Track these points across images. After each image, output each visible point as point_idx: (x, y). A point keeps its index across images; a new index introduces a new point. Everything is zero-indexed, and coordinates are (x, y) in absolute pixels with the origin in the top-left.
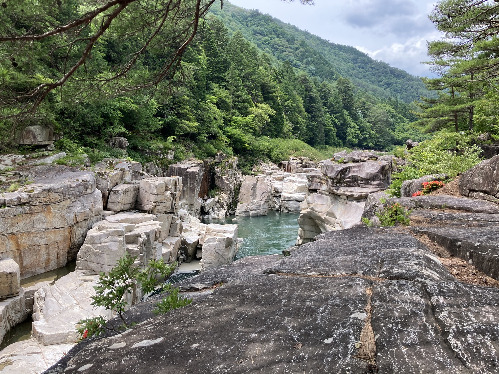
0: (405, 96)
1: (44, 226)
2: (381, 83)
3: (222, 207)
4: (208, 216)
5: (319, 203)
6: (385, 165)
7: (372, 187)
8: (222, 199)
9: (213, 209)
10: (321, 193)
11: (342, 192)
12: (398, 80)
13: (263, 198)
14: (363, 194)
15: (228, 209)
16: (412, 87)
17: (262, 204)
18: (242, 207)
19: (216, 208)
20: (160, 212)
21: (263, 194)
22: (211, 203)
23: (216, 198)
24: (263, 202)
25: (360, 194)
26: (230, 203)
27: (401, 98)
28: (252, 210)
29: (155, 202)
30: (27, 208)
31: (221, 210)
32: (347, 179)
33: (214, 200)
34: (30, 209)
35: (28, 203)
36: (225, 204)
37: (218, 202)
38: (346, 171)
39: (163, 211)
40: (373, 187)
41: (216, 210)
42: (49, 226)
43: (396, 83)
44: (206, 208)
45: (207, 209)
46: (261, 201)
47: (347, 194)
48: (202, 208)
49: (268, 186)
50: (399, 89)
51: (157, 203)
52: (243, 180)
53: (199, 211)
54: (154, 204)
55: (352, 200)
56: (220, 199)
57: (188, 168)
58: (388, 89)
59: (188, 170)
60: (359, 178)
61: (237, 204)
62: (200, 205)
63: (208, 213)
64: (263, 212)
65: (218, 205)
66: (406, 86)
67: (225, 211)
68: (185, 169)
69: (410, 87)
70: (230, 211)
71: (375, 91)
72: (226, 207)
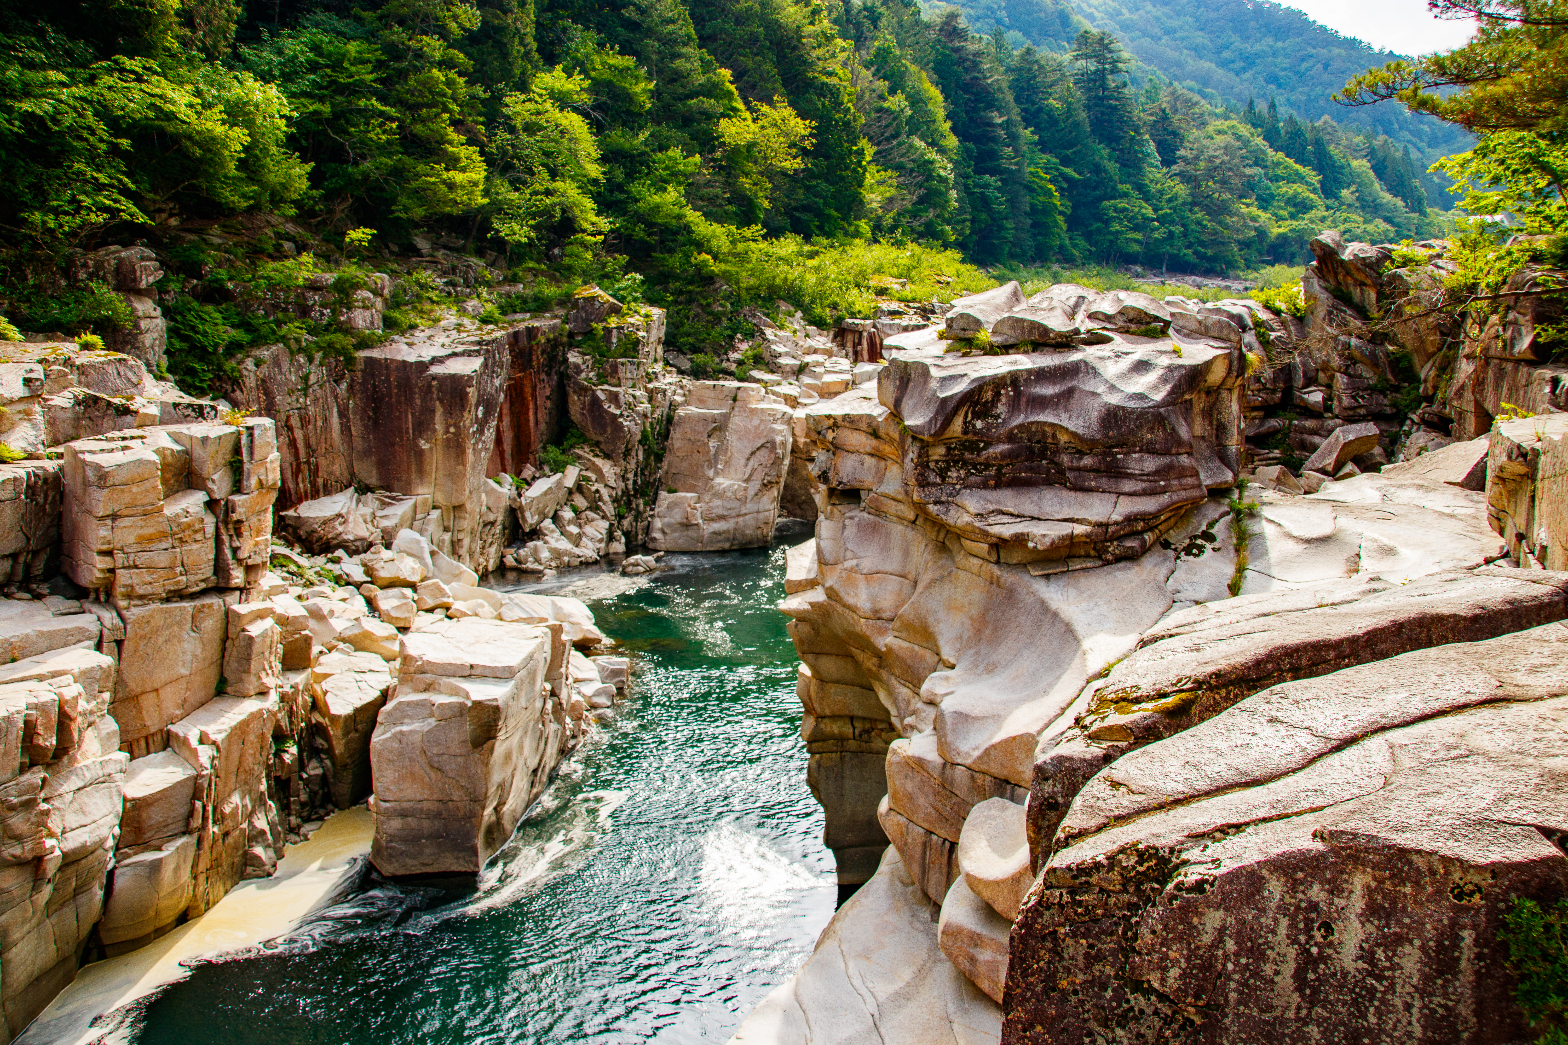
0: (1304, 98)
2: (1226, 55)
3: (594, 507)
4: (536, 547)
5: (867, 564)
6: (1208, 364)
7: (1128, 486)
8: (593, 477)
9: (556, 518)
10: (878, 512)
11: (966, 518)
12: (1280, 44)
13: (753, 471)
14: (1079, 529)
15: (620, 517)
16: (1326, 66)
17: (751, 492)
18: (671, 507)
19: (567, 514)
20: (141, 597)
21: (753, 453)
22: (545, 493)
23: (571, 475)
24: (755, 486)
25: (1066, 529)
26: (626, 492)
27: (1290, 103)
28: (712, 520)
31: (589, 521)
32: (999, 441)
33: (559, 483)
36: (606, 498)
37: (579, 488)
38: (997, 395)
39: (159, 589)
40: (1139, 486)
41: (570, 522)
43: (1274, 54)
44: (528, 514)
45: (531, 519)
46: (747, 481)
47: (995, 530)
48: (514, 514)
49: (775, 421)
50: (1282, 74)
51: (119, 557)
52: (679, 399)
53: (498, 529)
55: (1023, 566)
56: (588, 479)
57: (435, 360)
58: (1248, 75)
59: (435, 370)
60: (1063, 438)
61: (656, 494)
62: (505, 503)
63: (536, 533)
64: (753, 523)
65: (580, 502)
66: (1305, 65)
67: (605, 524)
68: (422, 366)
69: (1319, 66)
70: (626, 523)
71: (1204, 80)
72: (609, 509)
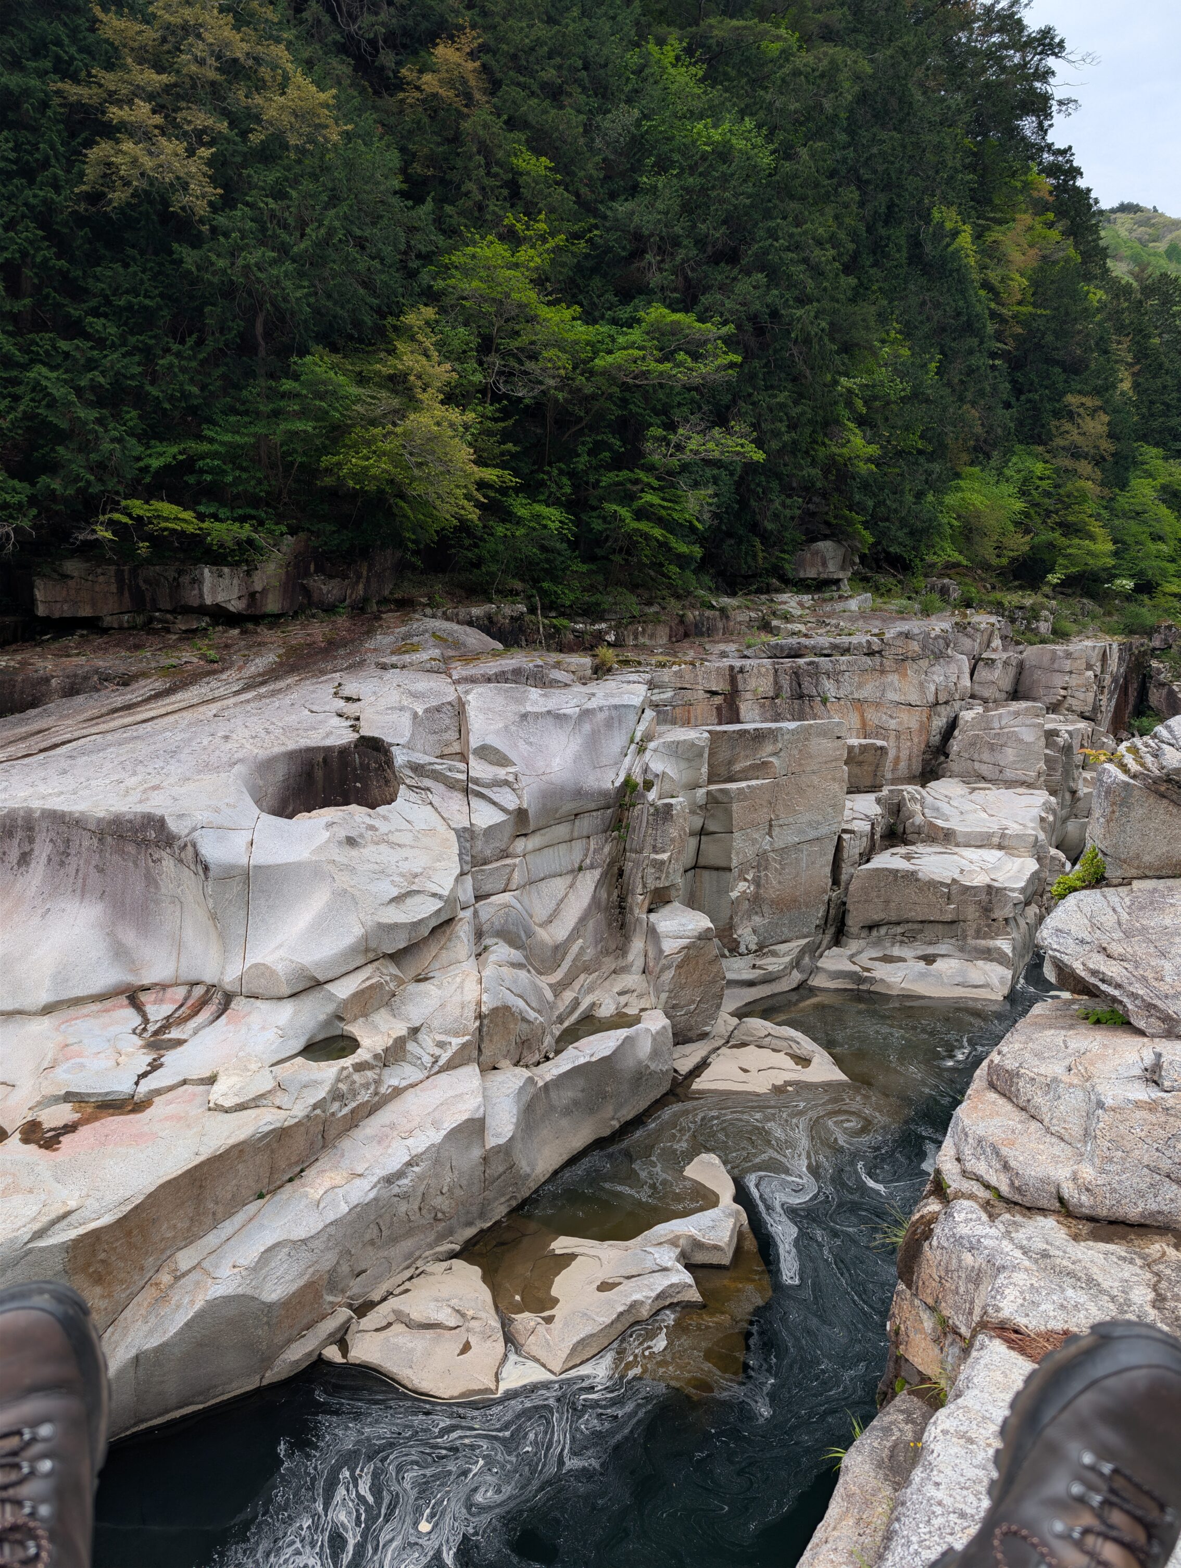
1: (896, 698)
29: (1065, 689)
30: (877, 659)
34: (882, 664)
35: (879, 652)
42: (902, 699)
54: (1063, 692)
